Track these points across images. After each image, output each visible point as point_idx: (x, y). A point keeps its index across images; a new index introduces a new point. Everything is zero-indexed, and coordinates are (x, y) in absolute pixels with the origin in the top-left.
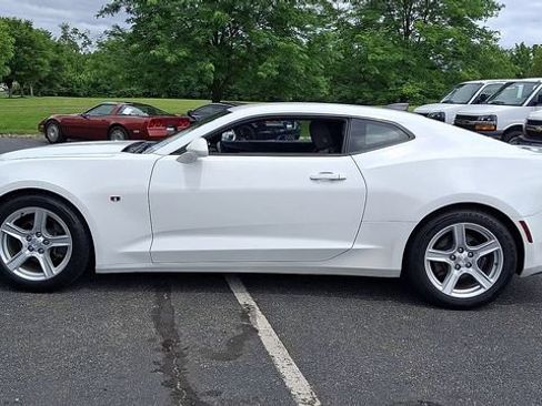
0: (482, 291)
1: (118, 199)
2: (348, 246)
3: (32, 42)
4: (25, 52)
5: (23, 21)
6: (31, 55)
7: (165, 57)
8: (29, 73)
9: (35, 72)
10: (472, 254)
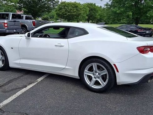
0: (102, 87)
1: (13, 48)
2: (64, 67)
3: (95, 9)
4: (93, 12)
5: (93, 4)
6: (94, 13)
7: (117, 11)
8: (94, 18)
9: (95, 18)
10: (99, 74)
